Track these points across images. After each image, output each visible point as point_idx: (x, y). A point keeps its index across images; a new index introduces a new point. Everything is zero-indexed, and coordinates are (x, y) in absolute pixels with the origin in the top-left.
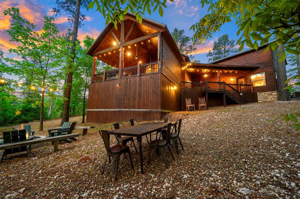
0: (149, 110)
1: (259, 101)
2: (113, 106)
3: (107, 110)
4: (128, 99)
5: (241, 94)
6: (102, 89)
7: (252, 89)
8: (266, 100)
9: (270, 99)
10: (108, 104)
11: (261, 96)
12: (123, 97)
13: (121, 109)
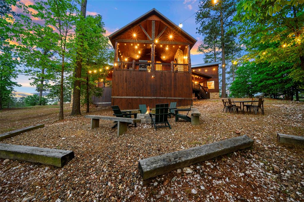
0: (183, 98)
1: (211, 98)
2: (148, 94)
3: (141, 97)
4: (164, 89)
5: (207, 93)
6: (132, 78)
7: (208, 90)
8: (214, 97)
9: (216, 97)
10: (142, 92)
11: (212, 95)
12: (159, 87)
13: (158, 97)
